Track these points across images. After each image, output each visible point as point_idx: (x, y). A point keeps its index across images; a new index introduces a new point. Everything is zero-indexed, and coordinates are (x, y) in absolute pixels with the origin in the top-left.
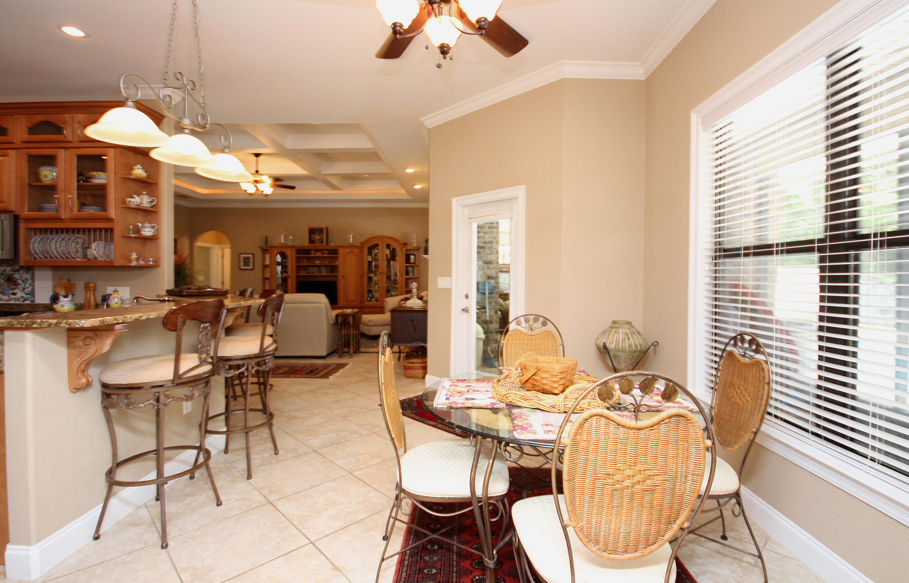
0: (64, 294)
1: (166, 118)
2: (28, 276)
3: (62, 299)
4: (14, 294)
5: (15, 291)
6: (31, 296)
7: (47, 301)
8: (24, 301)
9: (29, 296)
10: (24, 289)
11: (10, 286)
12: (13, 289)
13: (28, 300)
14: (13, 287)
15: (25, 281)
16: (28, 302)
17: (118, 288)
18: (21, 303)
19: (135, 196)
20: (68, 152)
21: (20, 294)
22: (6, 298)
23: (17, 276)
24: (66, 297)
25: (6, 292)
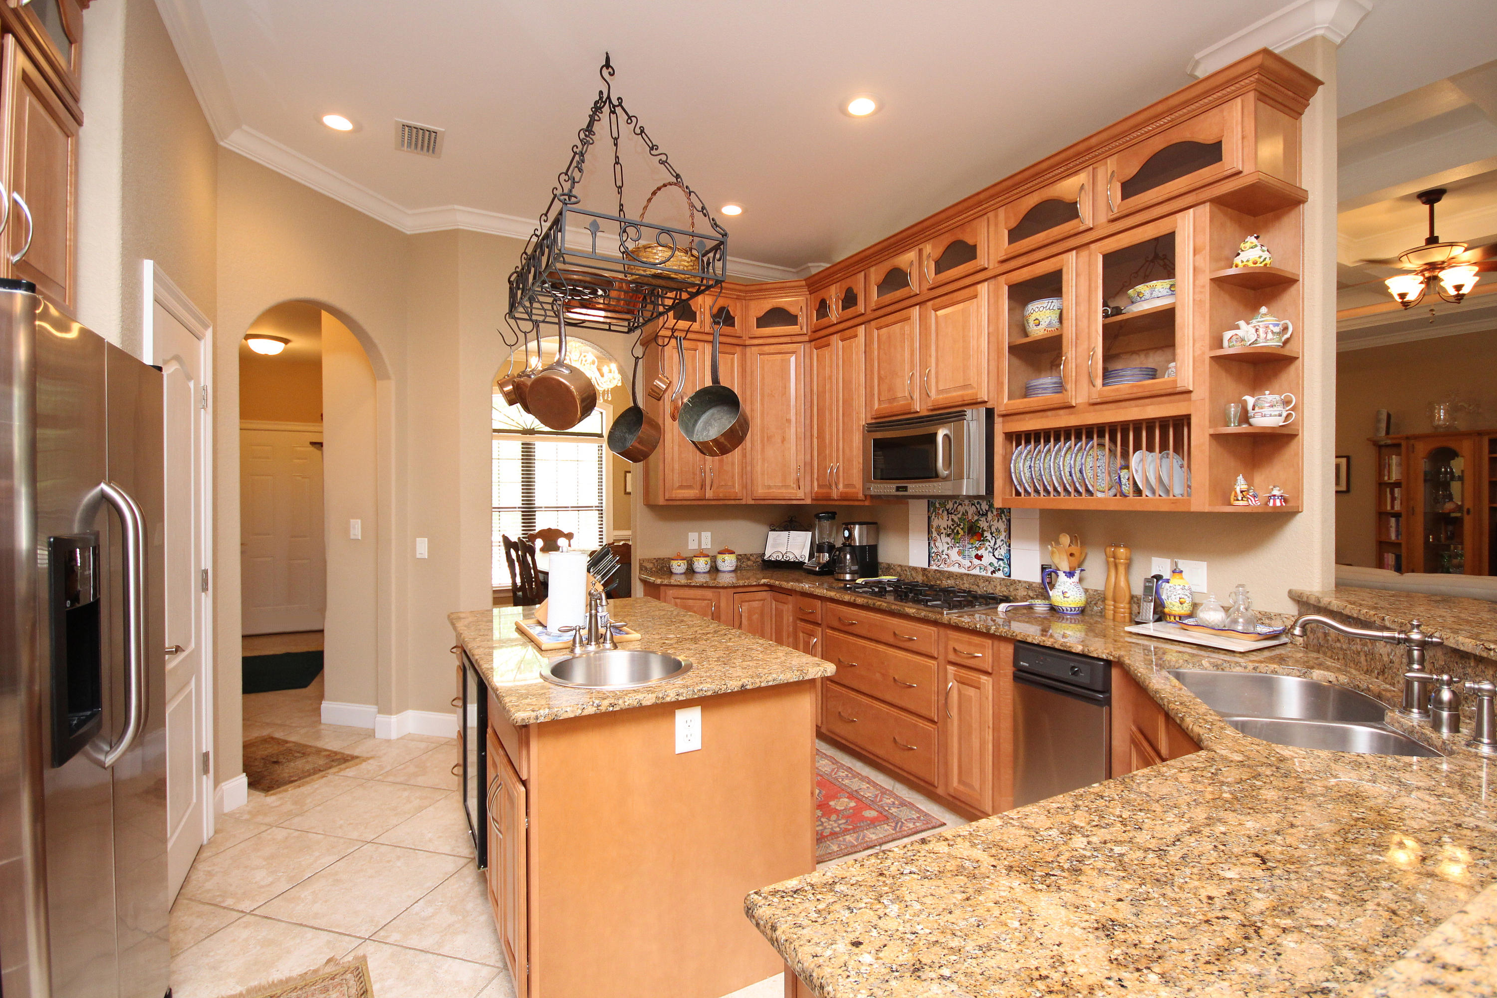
0: (1068, 570)
1: (1320, 88)
2: (1002, 526)
3: (1062, 577)
4: (979, 557)
5: (979, 553)
6: (1004, 564)
7: (1036, 577)
8: (993, 572)
9: (1001, 562)
10: (994, 549)
11: (972, 541)
12: (977, 549)
13: (999, 570)
14: (977, 544)
15: (995, 534)
16: (999, 575)
17: (1182, 564)
18: (989, 575)
19: (1242, 323)
20: (1084, 253)
21: (988, 558)
22: (966, 563)
23: (983, 524)
24: (1070, 574)
25: (967, 553)
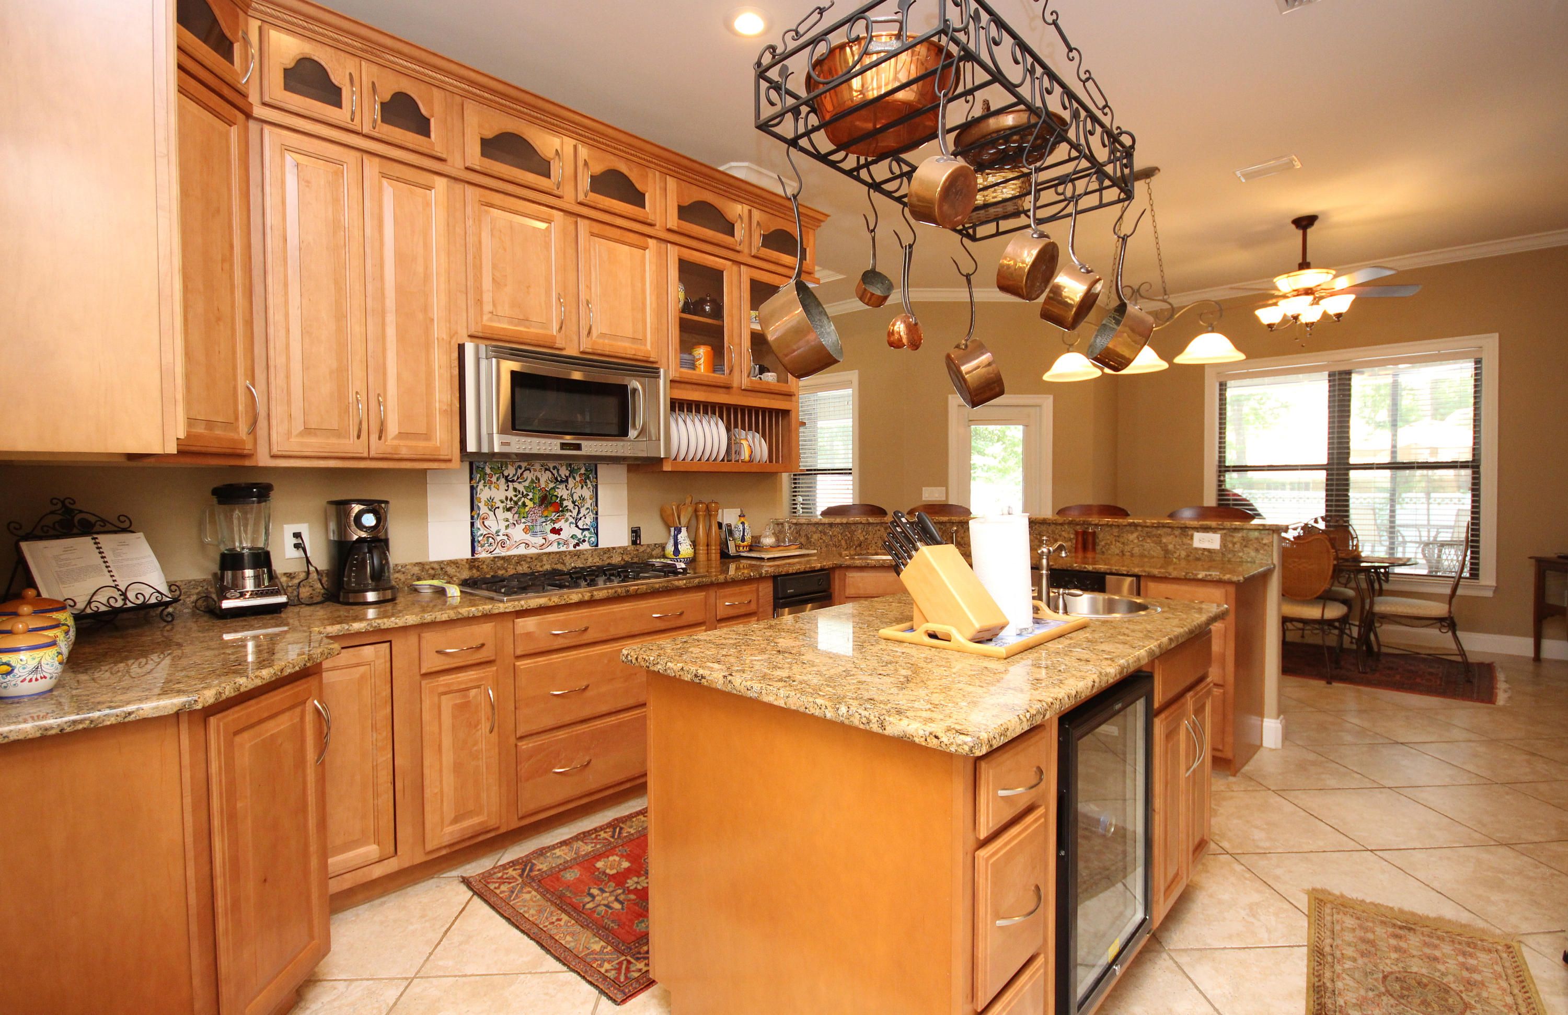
2: (587, 493)
4: (556, 531)
5: (557, 526)
6: (590, 533)
7: (621, 542)
8: (578, 544)
9: (586, 533)
10: (577, 520)
11: (546, 514)
12: (554, 521)
13: (584, 541)
14: (554, 516)
15: (578, 503)
16: (587, 546)
18: (571, 548)
21: (568, 530)
22: (538, 540)
23: (562, 492)
25: (538, 529)
